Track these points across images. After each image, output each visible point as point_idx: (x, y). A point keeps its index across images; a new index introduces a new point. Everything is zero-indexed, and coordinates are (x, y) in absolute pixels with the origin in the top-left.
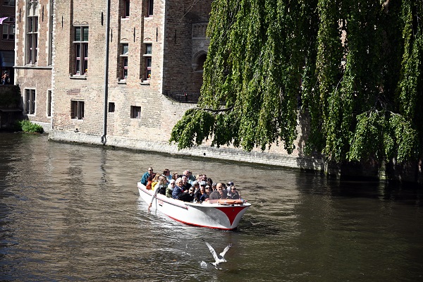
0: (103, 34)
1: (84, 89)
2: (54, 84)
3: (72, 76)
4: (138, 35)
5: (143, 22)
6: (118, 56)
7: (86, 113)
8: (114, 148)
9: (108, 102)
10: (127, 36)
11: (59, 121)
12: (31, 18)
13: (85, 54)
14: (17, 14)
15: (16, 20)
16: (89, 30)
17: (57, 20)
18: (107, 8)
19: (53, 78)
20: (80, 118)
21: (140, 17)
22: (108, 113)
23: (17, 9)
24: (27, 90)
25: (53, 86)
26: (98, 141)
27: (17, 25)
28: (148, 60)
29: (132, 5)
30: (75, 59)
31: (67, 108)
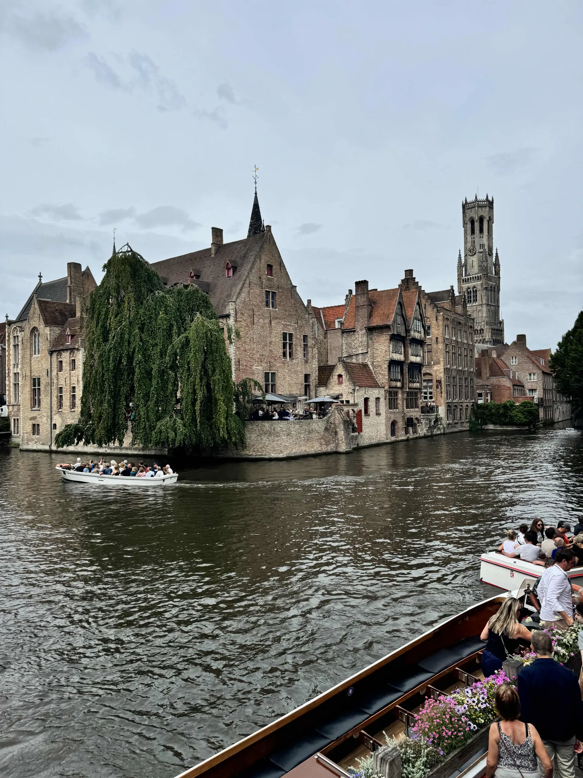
0: (49, 382)
1: (39, 416)
2: (22, 414)
3: (32, 409)
4: (68, 382)
5: (70, 374)
6: (57, 395)
7: (41, 431)
8: (56, 452)
9: (53, 423)
10: (62, 383)
11: (26, 437)
12: (15, 374)
13: (39, 395)
14: (7, 372)
15: (7, 375)
16: (41, 380)
17: (23, 375)
18: (50, 366)
19: (21, 411)
20: (38, 435)
21: (68, 371)
22: (53, 430)
23: (7, 368)
24: (15, 419)
26: (47, 448)
27: (7, 379)
28: (74, 397)
29: (64, 364)
30: (34, 398)
31: (29, 429)
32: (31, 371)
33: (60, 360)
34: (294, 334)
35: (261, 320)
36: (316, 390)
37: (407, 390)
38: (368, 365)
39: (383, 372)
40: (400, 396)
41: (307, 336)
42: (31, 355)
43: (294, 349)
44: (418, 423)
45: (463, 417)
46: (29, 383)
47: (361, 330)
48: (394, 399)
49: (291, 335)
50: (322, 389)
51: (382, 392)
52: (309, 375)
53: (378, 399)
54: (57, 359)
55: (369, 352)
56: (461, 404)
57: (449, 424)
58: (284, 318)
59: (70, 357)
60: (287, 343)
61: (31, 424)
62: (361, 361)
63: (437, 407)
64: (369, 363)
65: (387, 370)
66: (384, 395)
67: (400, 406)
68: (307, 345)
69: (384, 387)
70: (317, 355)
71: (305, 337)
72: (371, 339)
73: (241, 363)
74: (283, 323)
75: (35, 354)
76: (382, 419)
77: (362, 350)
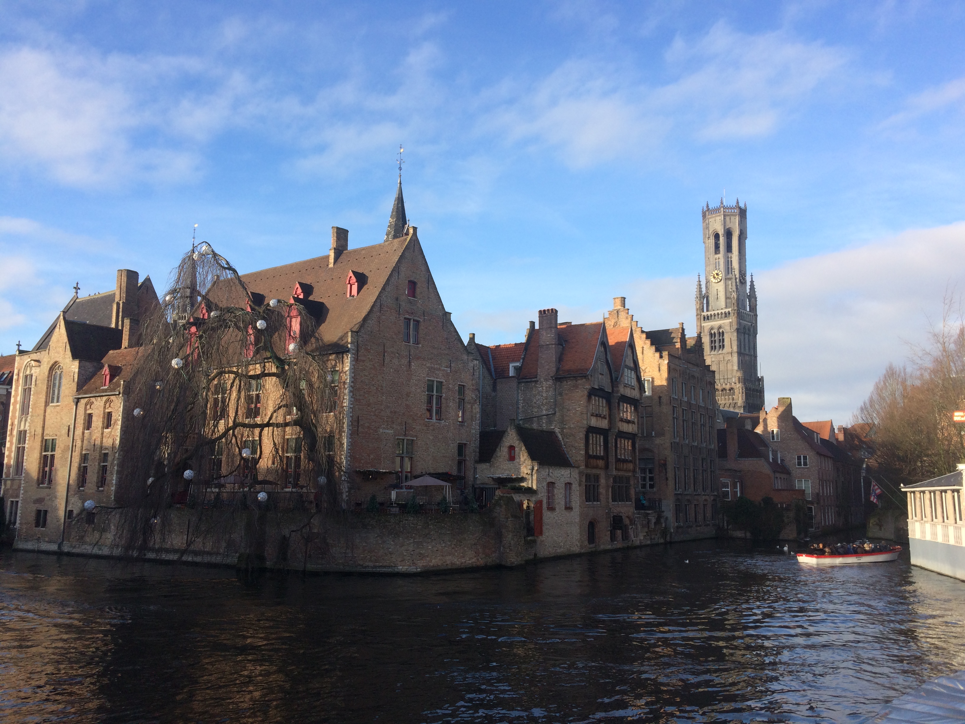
0: (69, 445)
1: (48, 498)
2: (23, 494)
3: (39, 485)
4: (98, 445)
5: (102, 434)
6: (80, 465)
7: (48, 522)
8: (69, 554)
9: (68, 509)
10: (89, 446)
11: (24, 530)
12: (21, 431)
13: (52, 464)
14: (9, 428)
15: (8, 433)
16: (57, 442)
17: (30, 433)
18: (73, 422)
19: (22, 488)
20: (44, 525)
21: (100, 429)
22: (66, 521)
23: (9, 423)
24: (12, 502)
25: (21, 496)
26: (55, 548)
27: (8, 438)
28: (104, 469)
29: (94, 419)
30: (43, 470)
31: (32, 517)
32: (43, 427)
33: (89, 412)
34: (445, 383)
35: (395, 361)
36: (475, 469)
37: (614, 473)
38: (554, 432)
39: (577, 444)
40: (603, 481)
41: (464, 386)
42: (47, 404)
43: (443, 406)
44: (631, 524)
45: (700, 518)
46: (37, 445)
47: (546, 380)
48: (594, 486)
49: (440, 384)
50: (484, 466)
51: (575, 474)
52: (465, 444)
53: (568, 485)
54: (86, 410)
55: (558, 414)
56: (696, 497)
57: (678, 527)
58: (431, 359)
59: (105, 408)
60: (433, 395)
61: (35, 509)
62: (544, 427)
63: (660, 500)
64: (557, 430)
65: (583, 441)
66: (578, 478)
67: (602, 498)
68: (463, 400)
69: (578, 467)
70: (478, 416)
71: (462, 388)
72: (561, 394)
73: (361, 423)
74: (428, 365)
75: (52, 402)
76: (575, 515)
77: (546, 410)
